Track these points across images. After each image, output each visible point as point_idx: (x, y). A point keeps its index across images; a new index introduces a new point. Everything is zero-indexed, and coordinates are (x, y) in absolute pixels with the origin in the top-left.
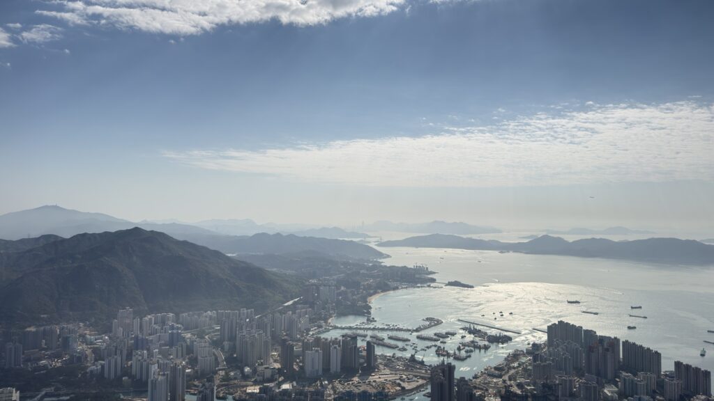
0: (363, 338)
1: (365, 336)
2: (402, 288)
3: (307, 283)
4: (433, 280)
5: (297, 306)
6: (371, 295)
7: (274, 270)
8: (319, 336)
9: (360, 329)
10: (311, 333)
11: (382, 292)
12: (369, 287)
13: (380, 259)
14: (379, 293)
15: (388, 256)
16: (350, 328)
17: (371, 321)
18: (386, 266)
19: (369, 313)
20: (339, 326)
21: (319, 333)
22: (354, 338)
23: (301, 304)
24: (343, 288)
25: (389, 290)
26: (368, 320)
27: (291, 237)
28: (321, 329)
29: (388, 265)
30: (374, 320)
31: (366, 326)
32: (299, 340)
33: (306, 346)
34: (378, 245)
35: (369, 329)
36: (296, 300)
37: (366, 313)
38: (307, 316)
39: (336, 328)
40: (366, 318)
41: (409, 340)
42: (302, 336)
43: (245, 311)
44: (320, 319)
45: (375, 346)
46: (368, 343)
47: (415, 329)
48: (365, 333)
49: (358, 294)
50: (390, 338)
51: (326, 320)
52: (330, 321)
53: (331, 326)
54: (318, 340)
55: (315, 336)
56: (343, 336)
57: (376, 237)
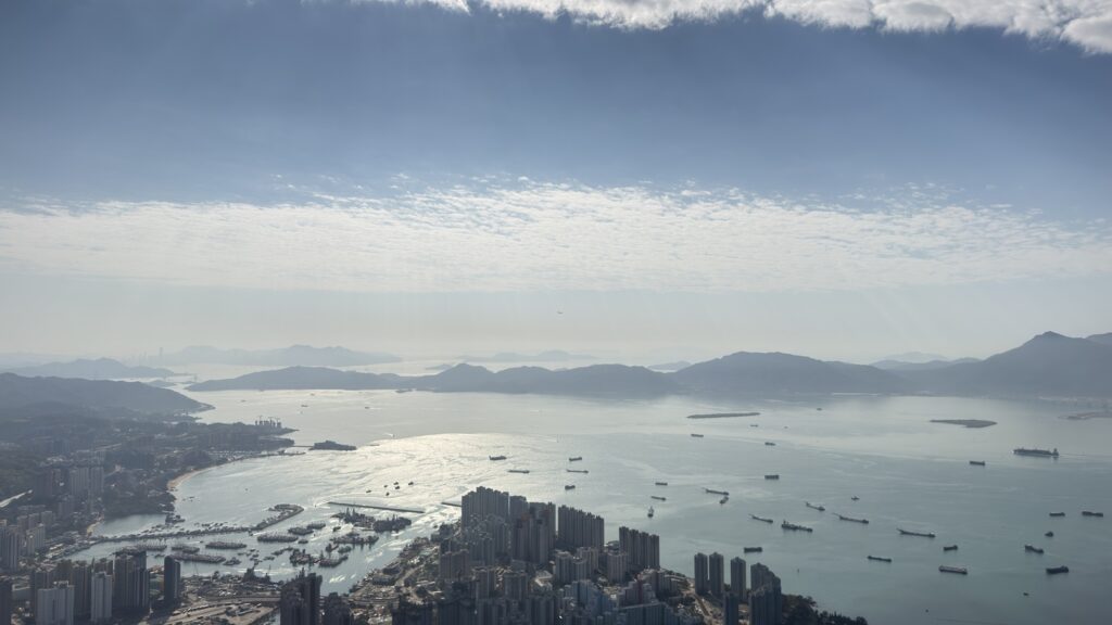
0: (158, 553)
1: (162, 549)
2: (234, 460)
3: (42, 464)
4: (290, 443)
5: (20, 508)
6: (175, 476)
8: (67, 559)
9: (153, 537)
10: (50, 555)
11: (196, 469)
12: (172, 462)
13: (194, 412)
14: (190, 471)
15: (209, 407)
16: (133, 538)
17: (175, 522)
18: (204, 425)
19: (171, 508)
20: (110, 536)
21: (67, 553)
22: (140, 555)
23: (29, 503)
24: (118, 469)
25: (208, 465)
26: (168, 520)
28: (71, 546)
29: (208, 423)
30: (179, 520)
31: (165, 532)
32: (23, 571)
33: (39, 580)
34: (189, 389)
35: (171, 535)
36: (17, 497)
37: (165, 508)
38: (41, 525)
39: (103, 540)
40: (165, 517)
41: (245, 546)
42: (30, 563)
44: (70, 527)
45: (182, 563)
46: (168, 560)
47: (255, 526)
48: (163, 543)
49: (148, 477)
50: (211, 546)
51: (82, 528)
52: (90, 530)
53: (93, 539)
54: (64, 569)
55: (59, 560)
56: (117, 554)
57: (186, 374)
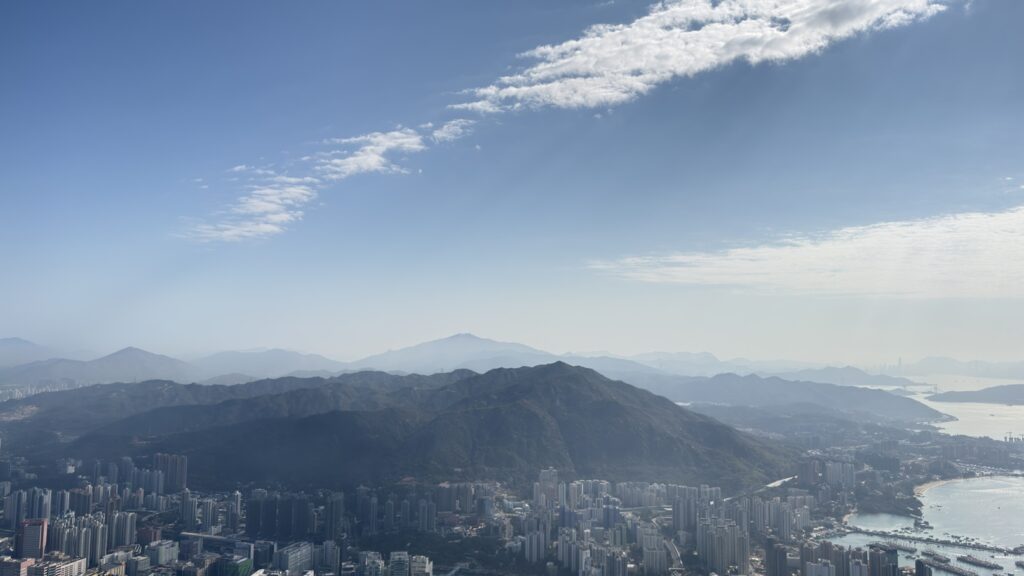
1: (913, 551)
2: (983, 475)
3: (804, 455)
5: (790, 489)
6: (921, 483)
7: (749, 430)
8: (828, 541)
9: (903, 538)
10: (814, 535)
11: (942, 479)
12: (916, 469)
13: (936, 422)
14: (935, 480)
15: (952, 418)
16: (884, 535)
17: (923, 527)
18: (947, 436)
19: (919, 513)
20: (863, 529)
21: (828, 535)
22: (892, 552)
23: (795, 486)
24: (867, 468)
25: (955, 477)
26: (917, 524)
27: (775, 380)
28: (830, 531)
29: (952, 435)
30: (927, 526)
31: (914, 535)
32: (793, 544)
33: (807, 554)
34: (930, 399)
35: (920, 540)
36: (787, 480)
37: (913, 512)
38: (806, 507)
39: (857, 531)
40: (913, 521)
41: (1001, 568)
42: (799, 538)
43: (708, 489)
44: (829, 511)
45: (933, 570)
46: (919, 564)
47: (1012, 549)
49: (895, 479)
50: (961, 559)
51: (839, 517)
52: (845, 519)
53: (849, 528)
54: (826, 549)
55: (821, 540)
56: (871, 547)
57: (925, 384)
